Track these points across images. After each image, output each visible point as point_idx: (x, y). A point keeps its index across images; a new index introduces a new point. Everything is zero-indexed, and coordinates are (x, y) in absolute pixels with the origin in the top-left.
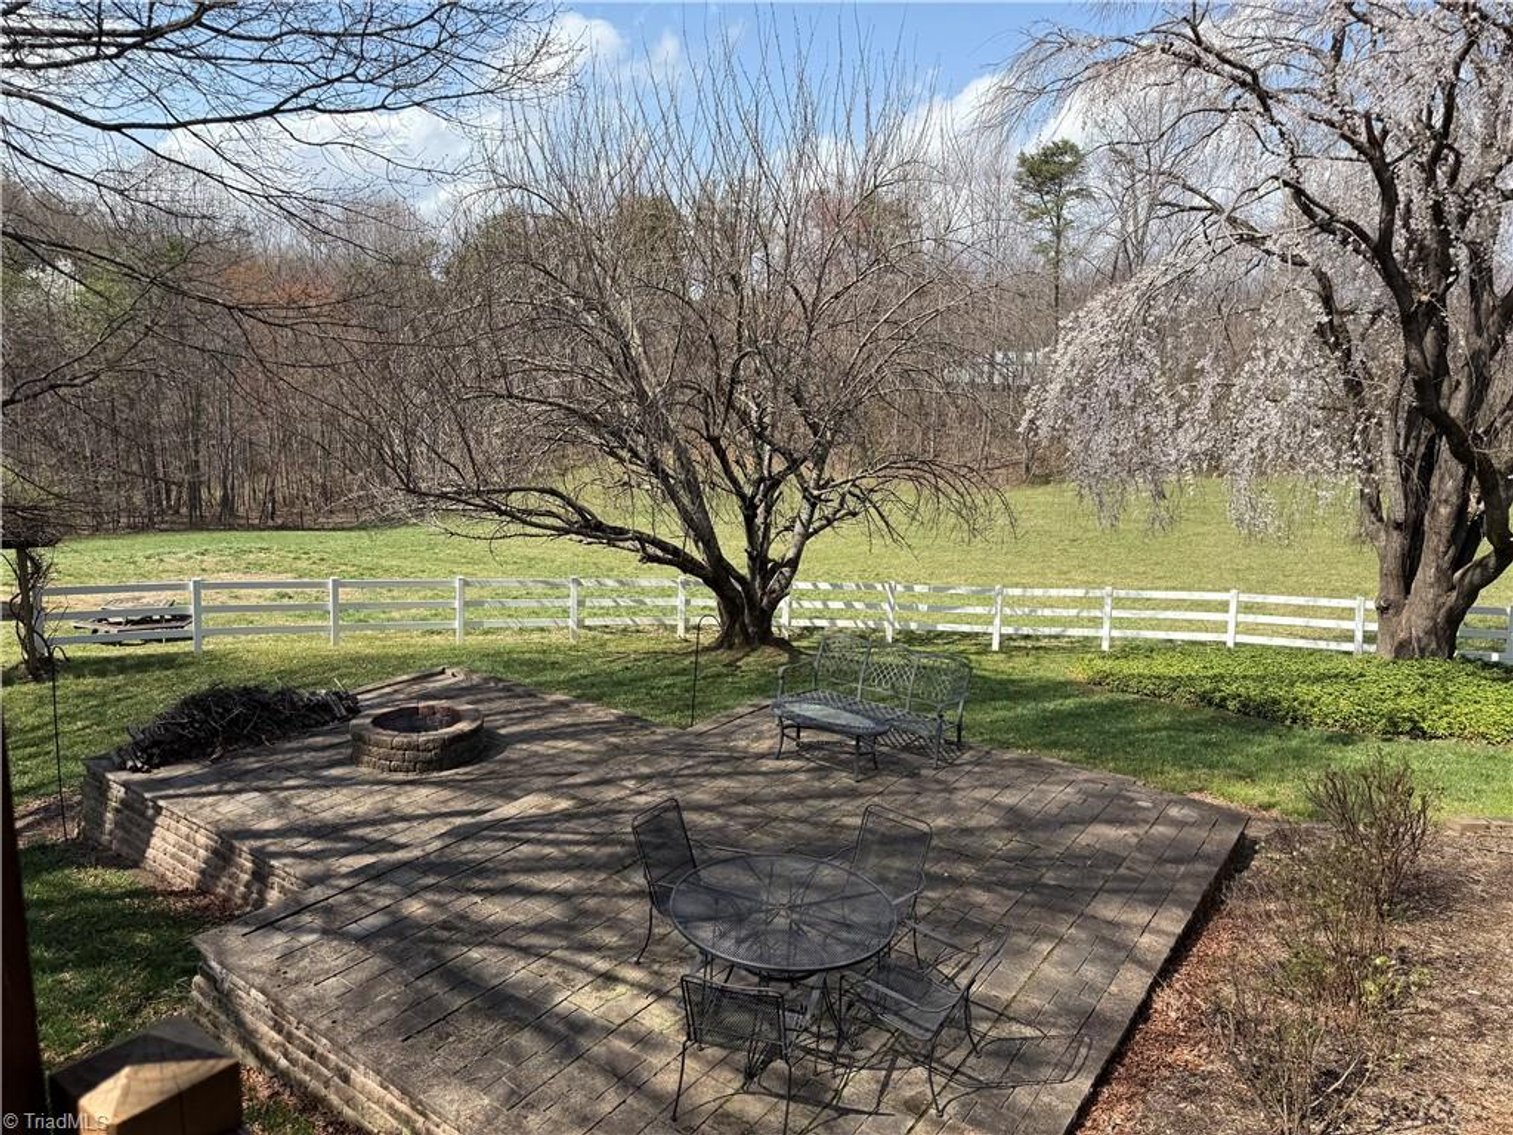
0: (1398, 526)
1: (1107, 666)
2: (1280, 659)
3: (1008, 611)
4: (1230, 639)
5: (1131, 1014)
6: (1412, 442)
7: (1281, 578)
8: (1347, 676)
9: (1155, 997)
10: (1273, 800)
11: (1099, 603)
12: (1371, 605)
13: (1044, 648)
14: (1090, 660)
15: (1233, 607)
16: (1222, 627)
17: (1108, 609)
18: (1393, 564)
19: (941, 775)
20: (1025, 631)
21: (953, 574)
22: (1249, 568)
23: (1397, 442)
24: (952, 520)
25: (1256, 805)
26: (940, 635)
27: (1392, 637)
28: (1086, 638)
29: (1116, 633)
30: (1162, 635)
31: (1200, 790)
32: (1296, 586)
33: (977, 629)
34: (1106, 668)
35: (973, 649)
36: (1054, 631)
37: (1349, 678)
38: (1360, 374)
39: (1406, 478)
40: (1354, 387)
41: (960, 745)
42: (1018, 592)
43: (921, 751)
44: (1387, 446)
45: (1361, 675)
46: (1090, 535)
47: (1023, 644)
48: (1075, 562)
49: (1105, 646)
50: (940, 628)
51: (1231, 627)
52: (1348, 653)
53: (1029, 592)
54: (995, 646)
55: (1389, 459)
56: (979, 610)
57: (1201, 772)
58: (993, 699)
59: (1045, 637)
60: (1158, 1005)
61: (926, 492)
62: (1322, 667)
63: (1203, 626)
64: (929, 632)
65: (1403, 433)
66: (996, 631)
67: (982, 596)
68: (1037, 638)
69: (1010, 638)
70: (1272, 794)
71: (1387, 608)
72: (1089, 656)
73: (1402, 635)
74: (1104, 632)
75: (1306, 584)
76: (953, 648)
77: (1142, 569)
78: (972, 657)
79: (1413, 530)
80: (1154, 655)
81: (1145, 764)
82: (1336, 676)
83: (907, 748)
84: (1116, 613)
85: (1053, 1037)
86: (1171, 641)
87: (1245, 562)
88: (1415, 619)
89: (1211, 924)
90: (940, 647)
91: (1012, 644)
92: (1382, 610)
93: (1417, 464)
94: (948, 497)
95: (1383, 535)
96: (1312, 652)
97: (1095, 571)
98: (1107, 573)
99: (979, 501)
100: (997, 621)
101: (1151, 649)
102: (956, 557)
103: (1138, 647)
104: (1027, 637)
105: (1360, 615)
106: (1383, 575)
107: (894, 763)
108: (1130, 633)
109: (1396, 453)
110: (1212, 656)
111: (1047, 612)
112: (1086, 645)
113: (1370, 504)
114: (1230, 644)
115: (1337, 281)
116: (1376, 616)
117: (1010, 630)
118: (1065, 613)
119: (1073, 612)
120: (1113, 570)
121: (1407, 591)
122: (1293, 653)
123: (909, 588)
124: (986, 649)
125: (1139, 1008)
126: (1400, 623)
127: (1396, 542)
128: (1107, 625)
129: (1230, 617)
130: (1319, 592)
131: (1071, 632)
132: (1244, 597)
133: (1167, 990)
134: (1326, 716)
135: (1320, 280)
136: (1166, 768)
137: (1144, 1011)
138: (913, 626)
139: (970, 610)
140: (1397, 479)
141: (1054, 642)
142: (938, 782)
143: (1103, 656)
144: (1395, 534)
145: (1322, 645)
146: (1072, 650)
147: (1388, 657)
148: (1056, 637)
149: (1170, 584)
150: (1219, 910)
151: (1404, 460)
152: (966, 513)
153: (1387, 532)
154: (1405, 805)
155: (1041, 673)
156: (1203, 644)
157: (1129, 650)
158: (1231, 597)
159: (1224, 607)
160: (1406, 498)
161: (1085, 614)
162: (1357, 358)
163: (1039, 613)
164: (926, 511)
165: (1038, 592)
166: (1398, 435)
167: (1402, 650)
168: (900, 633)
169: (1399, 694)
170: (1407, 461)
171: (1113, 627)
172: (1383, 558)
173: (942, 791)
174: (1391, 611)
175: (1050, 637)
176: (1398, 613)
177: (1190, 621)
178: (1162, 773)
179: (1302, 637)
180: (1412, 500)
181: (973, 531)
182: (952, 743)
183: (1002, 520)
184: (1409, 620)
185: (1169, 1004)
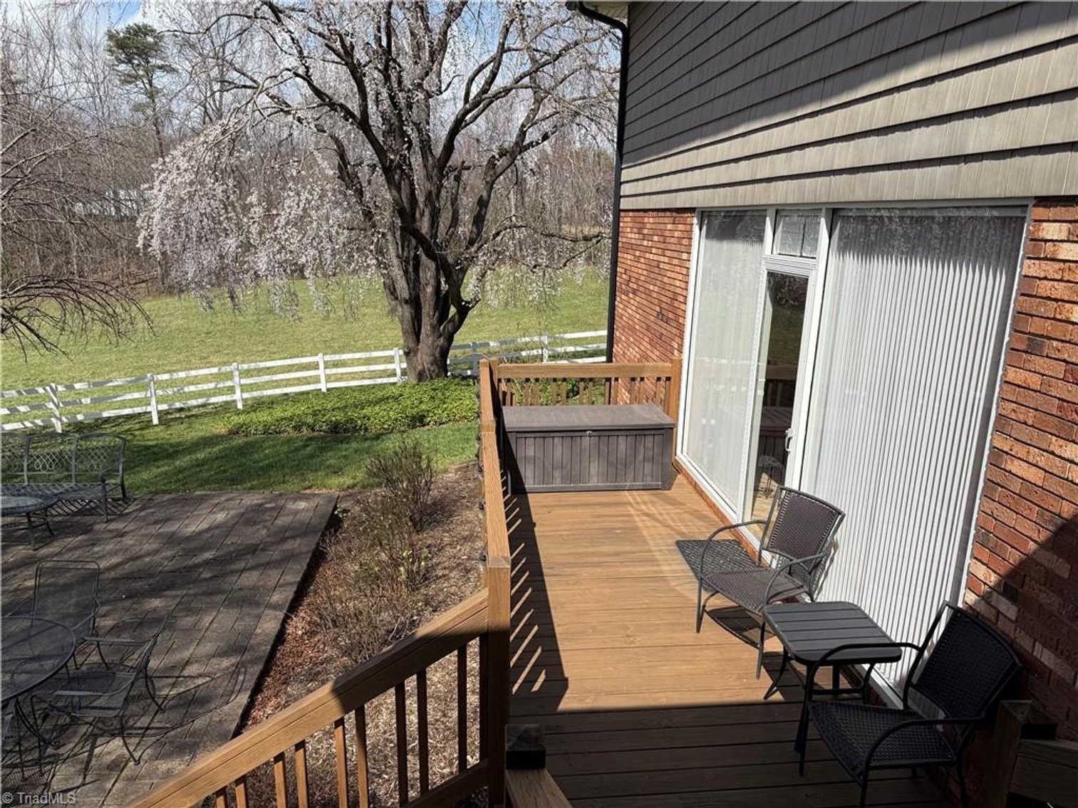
0: (406, 302)
1: (241, 419)
2: (356, 394)
3: (160, 392)
4: (323, 386)
5: (272, 642)
6: (406, 249)
7: (353, 343)
8: (393, 397)
9: (287, 626)
10: (355, 482)
11: (229, 376)
12: (401, 352)
13: (196, 416)
14: (228, 418)
15: (322, 366)
16: (317, 380)
17: (237, 379)
18: (408, 325)
19: (113, 526)
20: (178, 405)
21: (112, 372)
22: (333, 339)
23: (398, 249)
24: (97, 328)
25: (345, 486)
26: (107, 420)
27: (415, 370)
28: (227, 403)
29: (246, 395)
30: (278, 391)
31: (310, 487)
32: (363, 346)
33: (138, 410)
34: (241, 421)
35: (137, 426)
36: (200, 401)
37: (396, 399)
38: (371, 205)
39: (406, 272)
40: (368, 215)
41: (126, 499)
42: (166, 376)
43: (91, 512)
44: (392, 253)
45: (401, 395)
46: (220, 328)
47: (178, 415)
48: (212, 350)
49: (240, 406)
50: (105, 414)
51: (323, 379)
52: (394, 384)
53: (175, 376)
54: (155, 421)
55: (395, 261)
56: (136, 395)
57: (310, 476)
58: (156, 460)
59: (195, 407)
60: (290, 630)
61: (69, 306)
62: (380, 394)
63: (306, 381)
64: (97, 420)
65: (400, 243)
66: (154, 409)
67: (138, 384)
68: (189, 409)
69: (167, 412)
70: (354, 478)
71: (409, 353)
72: (228, 415)
73: (420, 368)
74: (237, 396)
75: (368, 345)
76: (118, 429)
77: (261, 348)
78: (137, 433)
79: (415, 302)
80: (274, 406)
81: (272, 480)
82: (388, 398)
83: (80, 513)
84: (243, 381)
85: (219, 677)
86: (286, 394)
87: (330, 335)
88: (424, 358)
89: (321, 569)
90: (108, 429)
91: (169, 416)
92: (407, 354)
93: (411, 263)
94: (91, 309)
95: (399, 307)
96: (374, 386)
97: (228, 354)
98: (237, 354)
99: (119, 310)
100: (153, 402)
101: (272, 402)
102: (113, 357)
103: (263, 403)
104: (181, 410)
105: (397, 359)
106: (404, 333)
107: (68, 527)
108: (255, 394)
109: (398, 256)
110: (313, 400)
111: (192, 388)
112: (228, 407)
113: (390, 290)
114: (324, 390)
115: (345, 142)
116: (404, 357)
117: (164, 407)
118: (205, 387)
119: (212, 385)
120: (240, 351)
121: (418, 341)
122: (362, 389)
123: (70, 387)
124: (148, 424)
125: (277, 636)
126: (417, 360)
127: (407, 311)
128: (238, 391)
129: (321, 372)
130: (376, 349)
131: (213, 400)
132: (327, 358)
133: (295, 619)
134: (383, 423)
135: (336, 143)
136: (286, 479)
137: (280, 638)
138: (80, 417)
139: (128, 397)
140: (401, 273)
141: (202, 410)
142: (111, 531)
143: (238, 413)
144: (406, 307)
145: (379, 381)
146: (216, 413)
147: (415, 382)
148: (204, 406)
149: (282, 356)
150: (325, 558)
151: (404, 261)
152: (111, 320)
153: (401, 305)
154: (418, 463)
155: (193, 434)
156: (307, 393)
157: (257, 405)
158: (319, 358)
159: (315, 366)
160: (408, 284)
161: (221, 385)
162: (367, 196)
163: (186, 390)
164: (74, 321)
165: (182, 374)
166: (397, 243)
167: (421, 376)
168: (70, 425)
169: (421, 402)
170: (405, 261)
171: (242, 391)
172: (402, 322)
173: (115, 537)
174: (412, 354)
175: (199, 406)
176: (415, 355)
177: (298, 379)
178: (284, 482)
179: (370, 378)
180: (412, 285)
181: (119, 333)
182: (119, 499)
183: (141, 324)
184: (421, 358)
185: (297, 626)
